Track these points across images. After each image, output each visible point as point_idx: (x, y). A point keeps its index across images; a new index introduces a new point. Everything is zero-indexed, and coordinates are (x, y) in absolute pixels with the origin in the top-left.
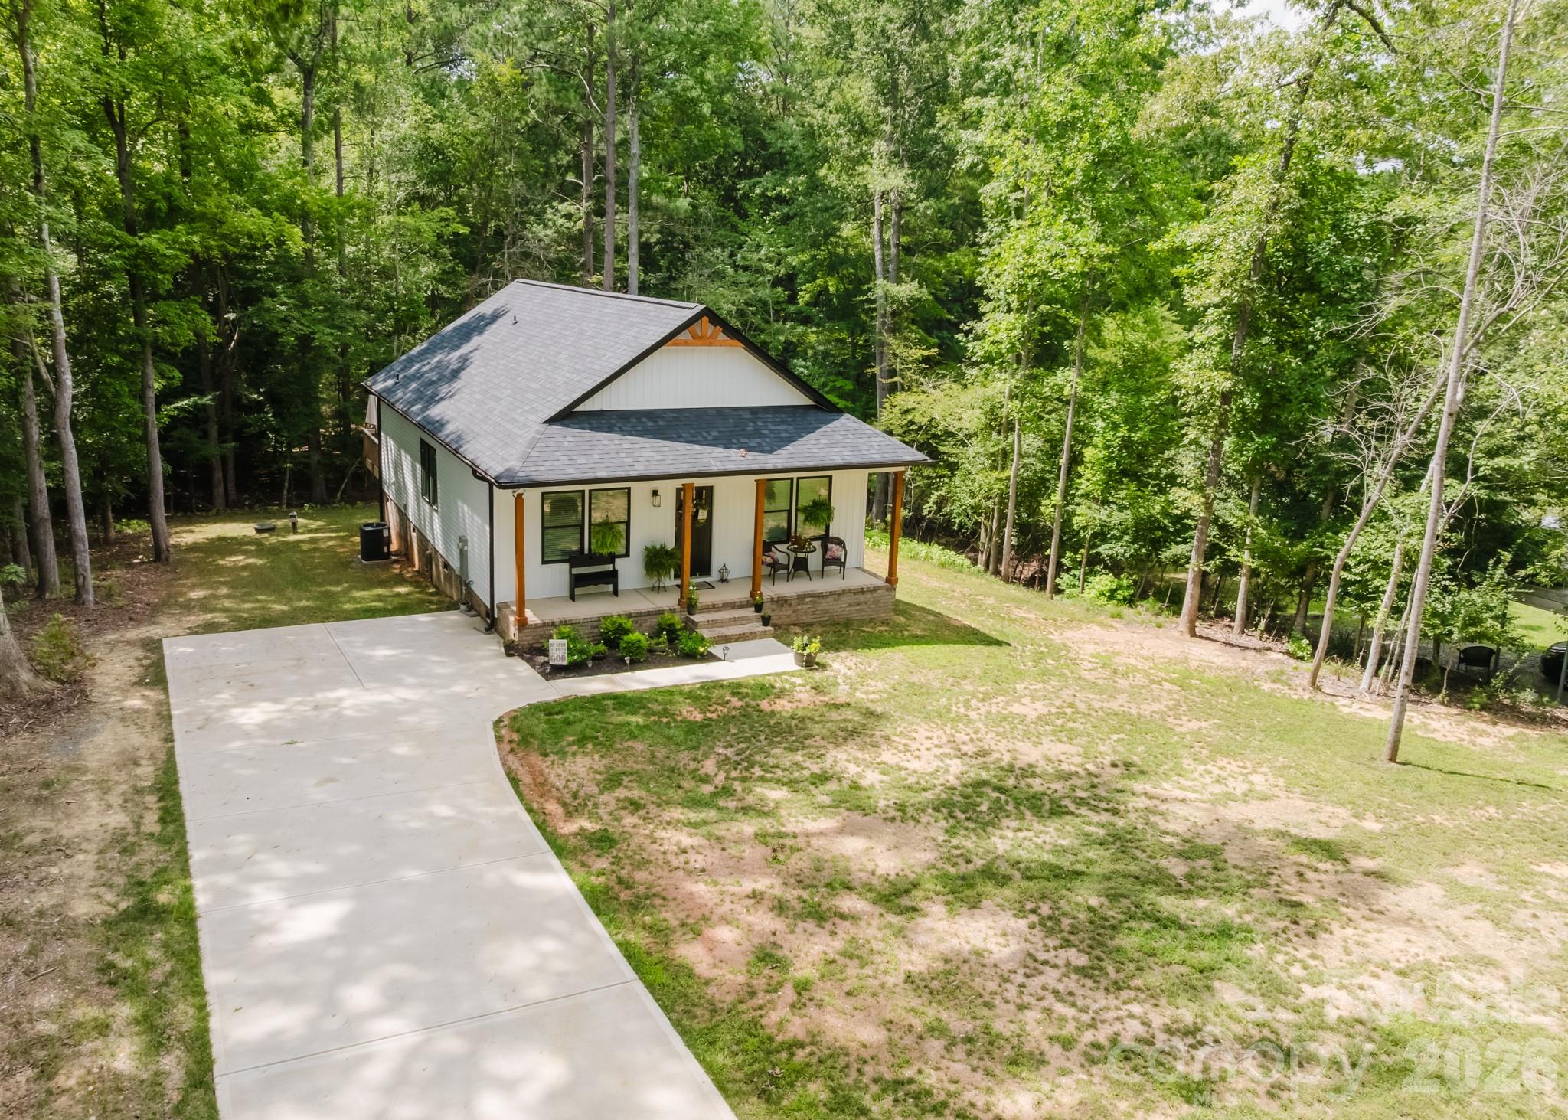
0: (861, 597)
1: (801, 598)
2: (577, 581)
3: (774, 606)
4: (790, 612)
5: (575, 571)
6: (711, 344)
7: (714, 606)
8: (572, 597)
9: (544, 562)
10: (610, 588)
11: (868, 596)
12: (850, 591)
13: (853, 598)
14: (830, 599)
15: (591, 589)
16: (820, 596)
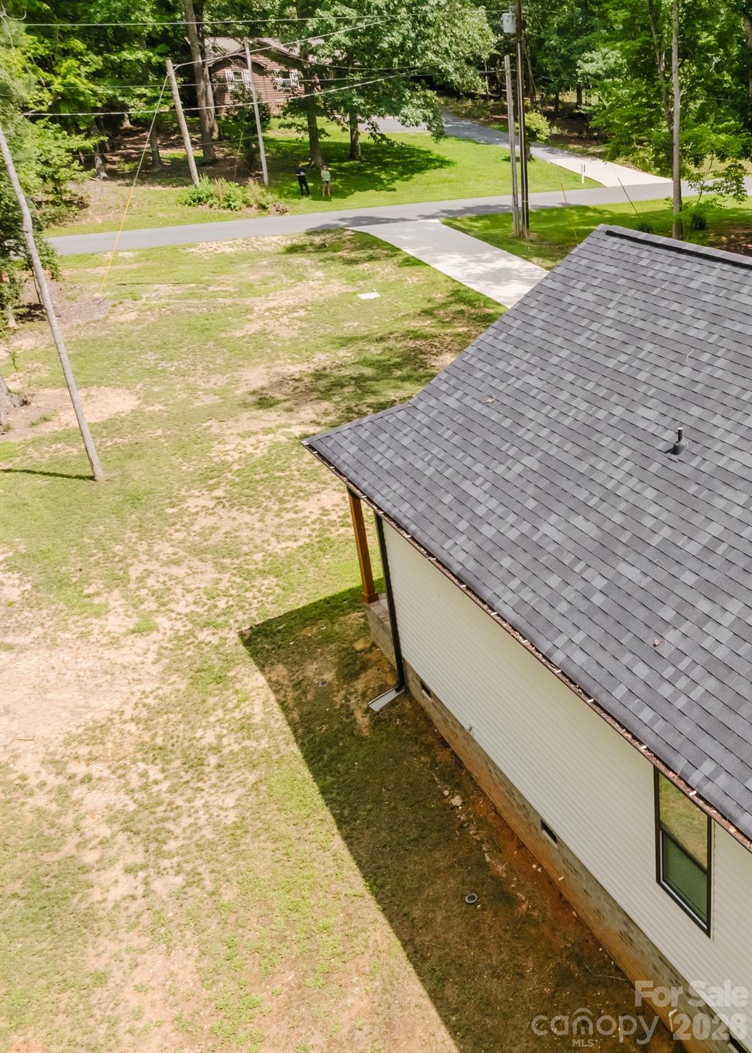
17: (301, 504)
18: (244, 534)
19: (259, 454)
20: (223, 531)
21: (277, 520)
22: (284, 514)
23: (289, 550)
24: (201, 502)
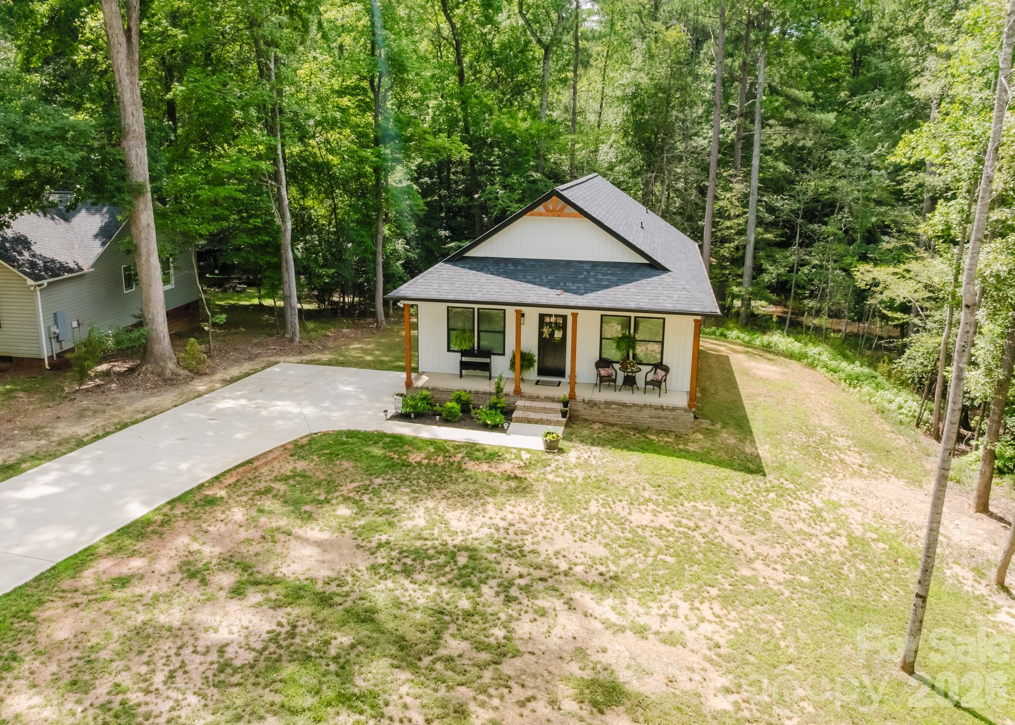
0: (662, 413)
1: (608, 404)
2: (464, 365)
3: (586, 406)
4: (599, 413)
5: (464, 359)
6: (559, 216)
7: (538, 397)
8: (461, 376)
9: (449, 350)
10: (487, 374)
11: (668, 413)
12: (651, 406)
13: (654, 412)
14: (633, 409)
15: (471, 372)
16: (624, 405)
17: (671, 527)
18: (735, 527)
19: (676, 597)
20: (755, 537)
21: (701, 524)
22: (692, 525)
23: (706, 503)
24: (768, 572)
